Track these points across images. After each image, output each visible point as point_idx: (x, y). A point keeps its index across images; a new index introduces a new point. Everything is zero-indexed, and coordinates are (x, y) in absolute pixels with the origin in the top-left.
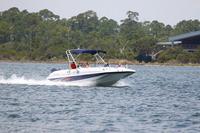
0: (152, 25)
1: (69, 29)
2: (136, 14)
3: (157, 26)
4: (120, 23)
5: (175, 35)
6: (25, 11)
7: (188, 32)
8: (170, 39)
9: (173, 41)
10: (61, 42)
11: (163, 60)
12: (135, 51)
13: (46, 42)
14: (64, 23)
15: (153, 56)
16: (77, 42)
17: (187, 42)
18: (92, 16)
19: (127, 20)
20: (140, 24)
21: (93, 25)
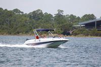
0: (70, 17)
1: (28, 19)
2: (62, 11)
3: (72, 17)
4: (54, 16)
5: (82, 22)
6: (6, 10)
7: (88, 20)
8: (79, 24)
9: (81, 25)
10: (24, 25)
11: (76, 34)
12: (61, 30)
13: (17, 25)
14: (25, 15)
15: (71, 32)
16: (32, 25)
17: (87, 25)
18: (40, 12)
19: (57, 14)
20: (64, 16)
21: (40, 17)
